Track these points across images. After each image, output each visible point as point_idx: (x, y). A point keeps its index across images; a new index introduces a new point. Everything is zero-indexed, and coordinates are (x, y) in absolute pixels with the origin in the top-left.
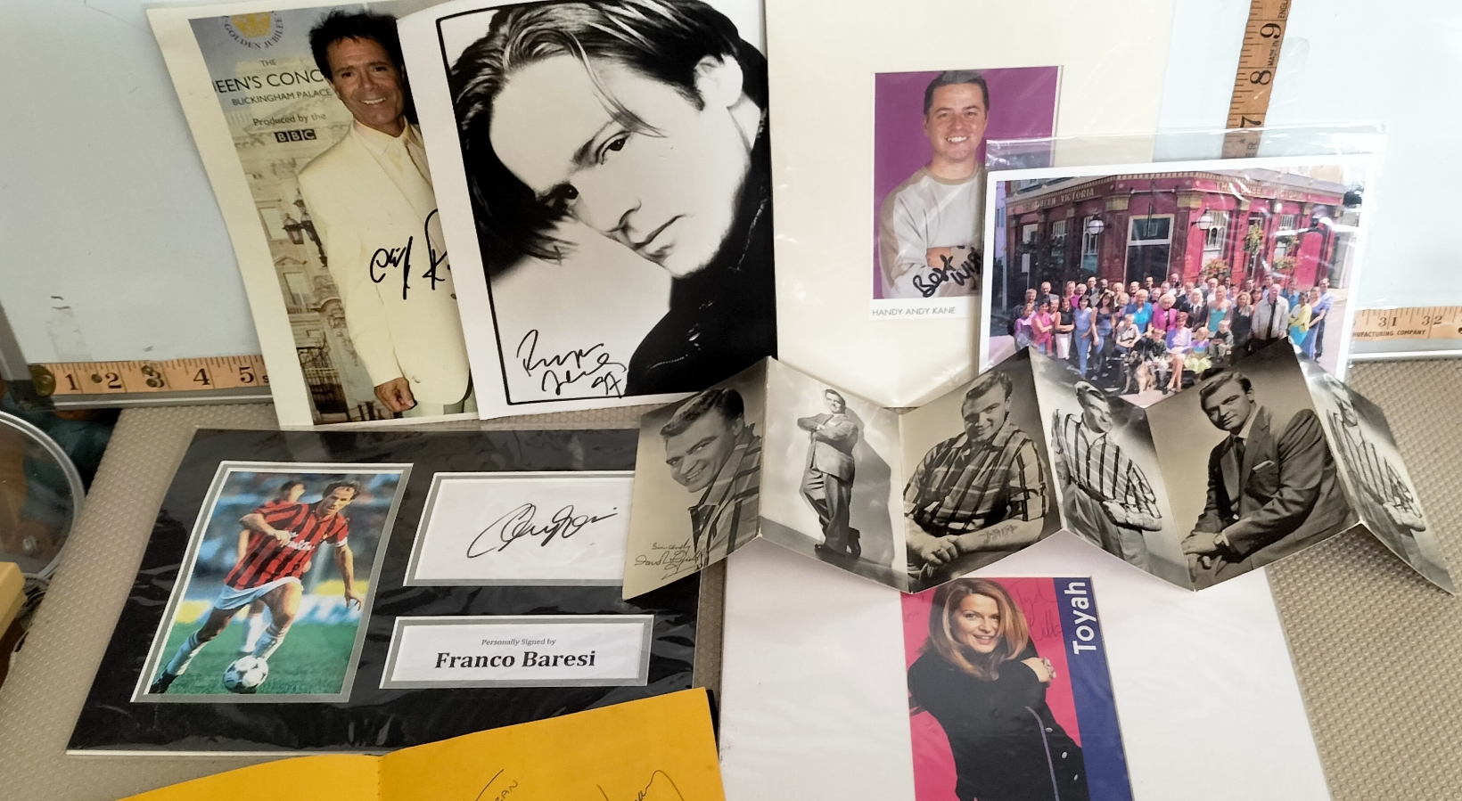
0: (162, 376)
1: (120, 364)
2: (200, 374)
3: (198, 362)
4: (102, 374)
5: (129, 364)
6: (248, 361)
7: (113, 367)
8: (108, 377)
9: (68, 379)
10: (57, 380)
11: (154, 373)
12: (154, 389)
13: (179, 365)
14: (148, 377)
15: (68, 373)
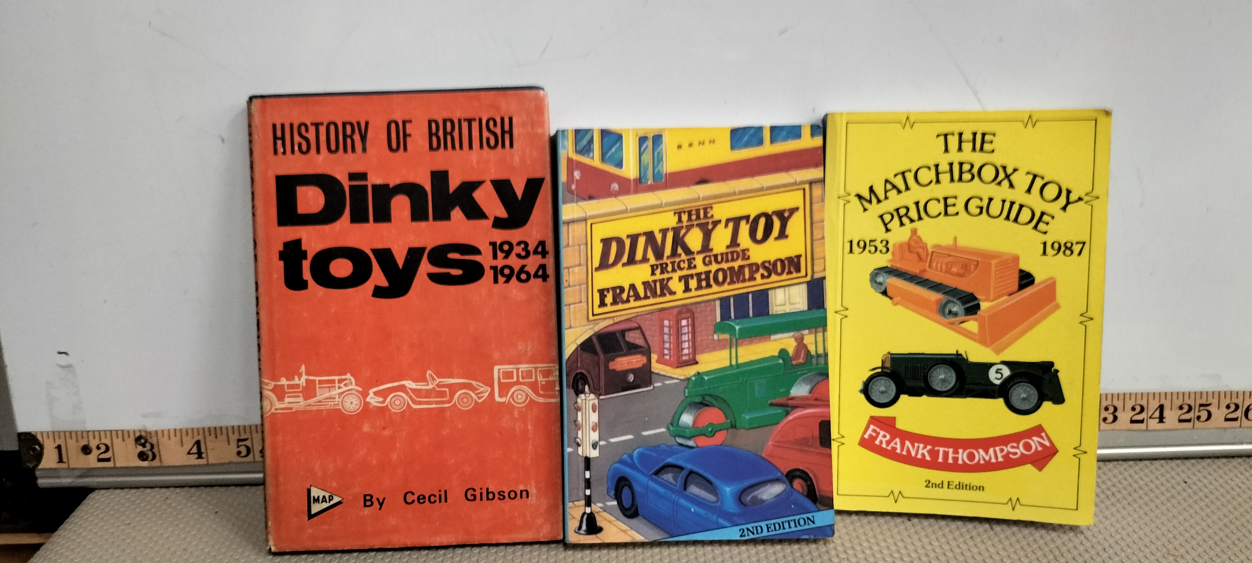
0: (156, 447)
1: (114, 434)
2: (196, 446)
3: (196, 433)
4: (93, 444)
5: (123, 434)
6: (248, 430)
7: (106, 437)
8: (98, 448)
9: (56, 451)
10: (45, 451)
11: (148, 446)
12: (145, 464)
13: (175, 436)
14: (140, 449)
15: (58, 442)
